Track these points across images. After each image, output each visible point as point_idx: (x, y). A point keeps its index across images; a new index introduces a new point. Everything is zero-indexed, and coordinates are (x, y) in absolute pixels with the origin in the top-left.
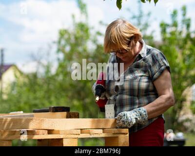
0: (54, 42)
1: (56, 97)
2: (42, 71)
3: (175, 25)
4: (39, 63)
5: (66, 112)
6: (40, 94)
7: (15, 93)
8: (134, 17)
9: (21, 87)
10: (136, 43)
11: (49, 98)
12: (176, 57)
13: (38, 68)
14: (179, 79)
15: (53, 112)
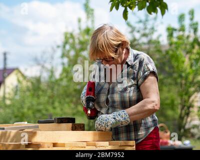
0: (58, 47)
1: (60, 102)
2: (45, 76)
3: (182, 29)
4: (43, 67)
5: (71, 124)
6: (44, 99)
7: (17, 97)
8: (140, 21)
9: (24, 92)
10: (123, 50)
11: (53, 103)
12: (183, 62)
13: (41, 72)
14: (185, 84)
15: (58, 123)
